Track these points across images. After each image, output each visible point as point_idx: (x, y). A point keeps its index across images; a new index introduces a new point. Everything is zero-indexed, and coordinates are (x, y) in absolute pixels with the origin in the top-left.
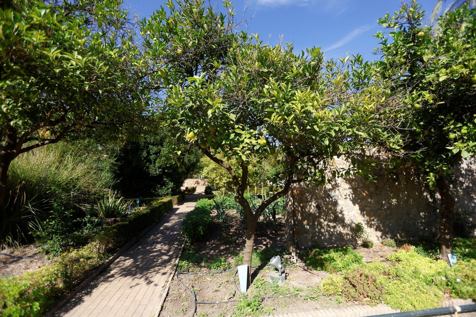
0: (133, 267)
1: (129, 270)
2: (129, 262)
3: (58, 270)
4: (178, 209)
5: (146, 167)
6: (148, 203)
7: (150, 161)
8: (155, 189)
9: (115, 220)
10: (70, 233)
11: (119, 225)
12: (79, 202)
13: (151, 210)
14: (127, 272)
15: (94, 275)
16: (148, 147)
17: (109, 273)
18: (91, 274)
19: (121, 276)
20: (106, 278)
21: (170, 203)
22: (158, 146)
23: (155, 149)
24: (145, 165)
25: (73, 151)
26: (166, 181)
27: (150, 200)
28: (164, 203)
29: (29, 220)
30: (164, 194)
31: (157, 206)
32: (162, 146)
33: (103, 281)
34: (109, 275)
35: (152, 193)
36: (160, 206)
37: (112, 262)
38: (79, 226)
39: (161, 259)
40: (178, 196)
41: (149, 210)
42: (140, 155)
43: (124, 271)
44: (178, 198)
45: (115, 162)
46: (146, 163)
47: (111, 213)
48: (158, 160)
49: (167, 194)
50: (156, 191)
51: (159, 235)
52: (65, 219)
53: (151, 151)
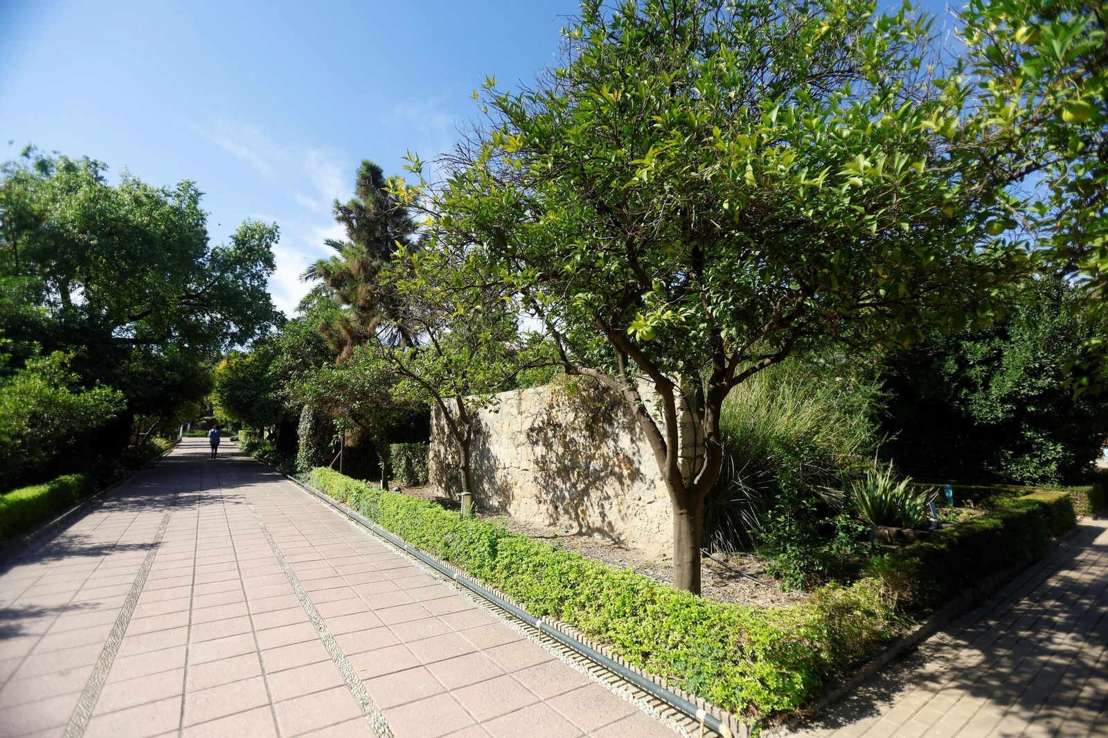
0: (992, 676)
1: (978, 680)
2: (971, 657)
3: (819, 621)
4: (1100, 531)
5: (961, 400)
6: (980, 499)
7: (972, 387)
8: (995, 462)
9: (899, 534)
10: (813, 545)
11: (922, 548)
12: (816, 480)
13: (1005, 520)
14: (974, 684)
15: (885, 657)
16: (959, 347)
17: (921, 665)
18: (880, 653)
19: (958, 687)
20: (916, 677)
21: (1064, 507)
22: (992, 339)
23: (982, 349)
24: (955, 394)
26: (1032, 440)
27: (988, 492)
28: (1041, 504)
29: (741, 506)
30: (1029, 478)
31: (1023, 510)
32: (1005, 337)
33: (909, 681)
34: (921, 670)
35: (989, 473)
36: (1030, 513)
37: (921, 638)
38: (829, 533)
40: (1088, 488)
41: (998, 522)
42: (938, 370)
43: (965, 677)
44: (1091, 495)
45: (879, 393)
46: (959, 388)
47: (886, 513)
48: (997, 378)
49: (1044, 479)
50: (1000, 468)
51: (1052, 603)
52: (800, 515)
53: (969, 356)
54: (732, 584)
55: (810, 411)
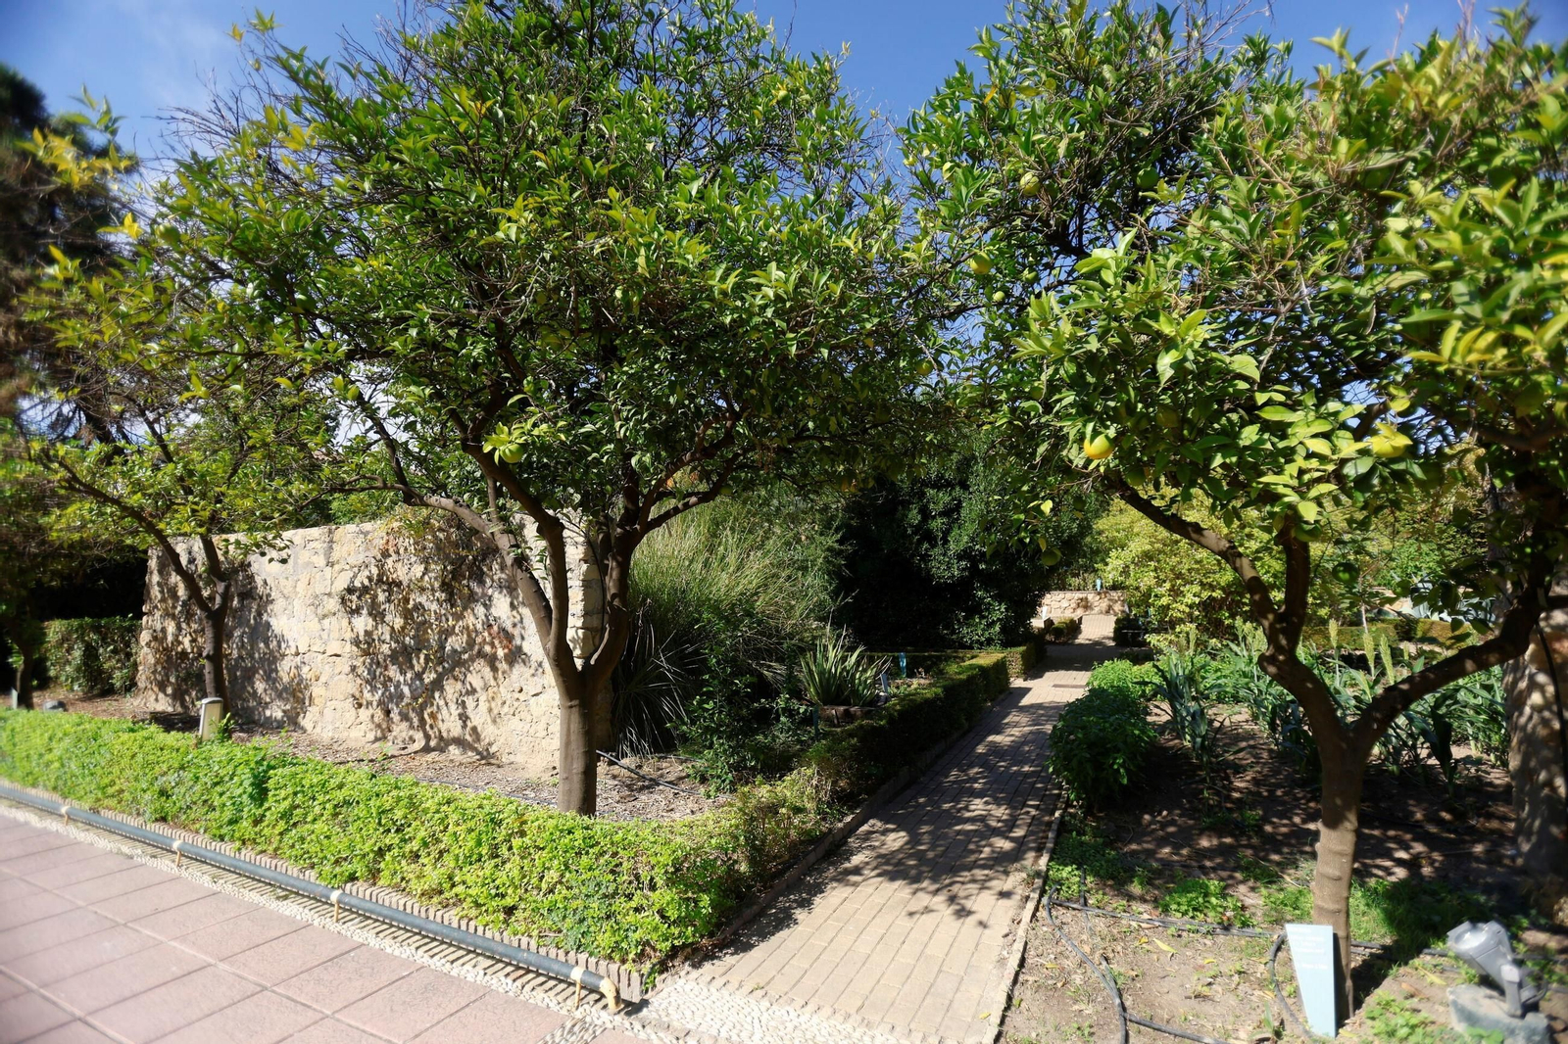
0: (910, 856)
1: (900, 863)
2: (896, 840)
3: (737, 827)
4: (1027, 690)
5: (922, 556)
6: (932, 667)
7: (929, 537)
8: (949, 626)
9: (846, 712)
10: (745, 735)
11: (861, 726)
12: (759, 654)
13: (946, 689)
14: (894, 868)
15: (812, 858)
16: (923, 494)
17: (848, 860)
18: (806, 854)
19: (879, 875)
20: (840, 873)
21: (1000, 669)
22: (953, 488)
23: (944, 498)
24: (917, 549)
25: (736, 520)
26: (982, 599)
27: (939, 658)
28: (981, 668)
29: (661, 693)
30: (978, 641)
31: (963, 677)
32: (965, 486)
33: (834, 879)
34: (847, 865)
35: (943, 637)
36: (971, 679)
37: (851, 830)
38: (766, 718)
39: (990, 845)
40: (1022, 649)
41: (939, 690)
42: (902, 520)
43: (887, 863)
44: (1024, 656)
45: (836, 546)
46: (920, 542)
47: (837, 690)
48: (955, 532)
49: (989, 642)
50: (953, 632)
51: (976, 770)
52: (732, 698)
53: (932, 506)
54: (643, 797)
55: (757, 566)
